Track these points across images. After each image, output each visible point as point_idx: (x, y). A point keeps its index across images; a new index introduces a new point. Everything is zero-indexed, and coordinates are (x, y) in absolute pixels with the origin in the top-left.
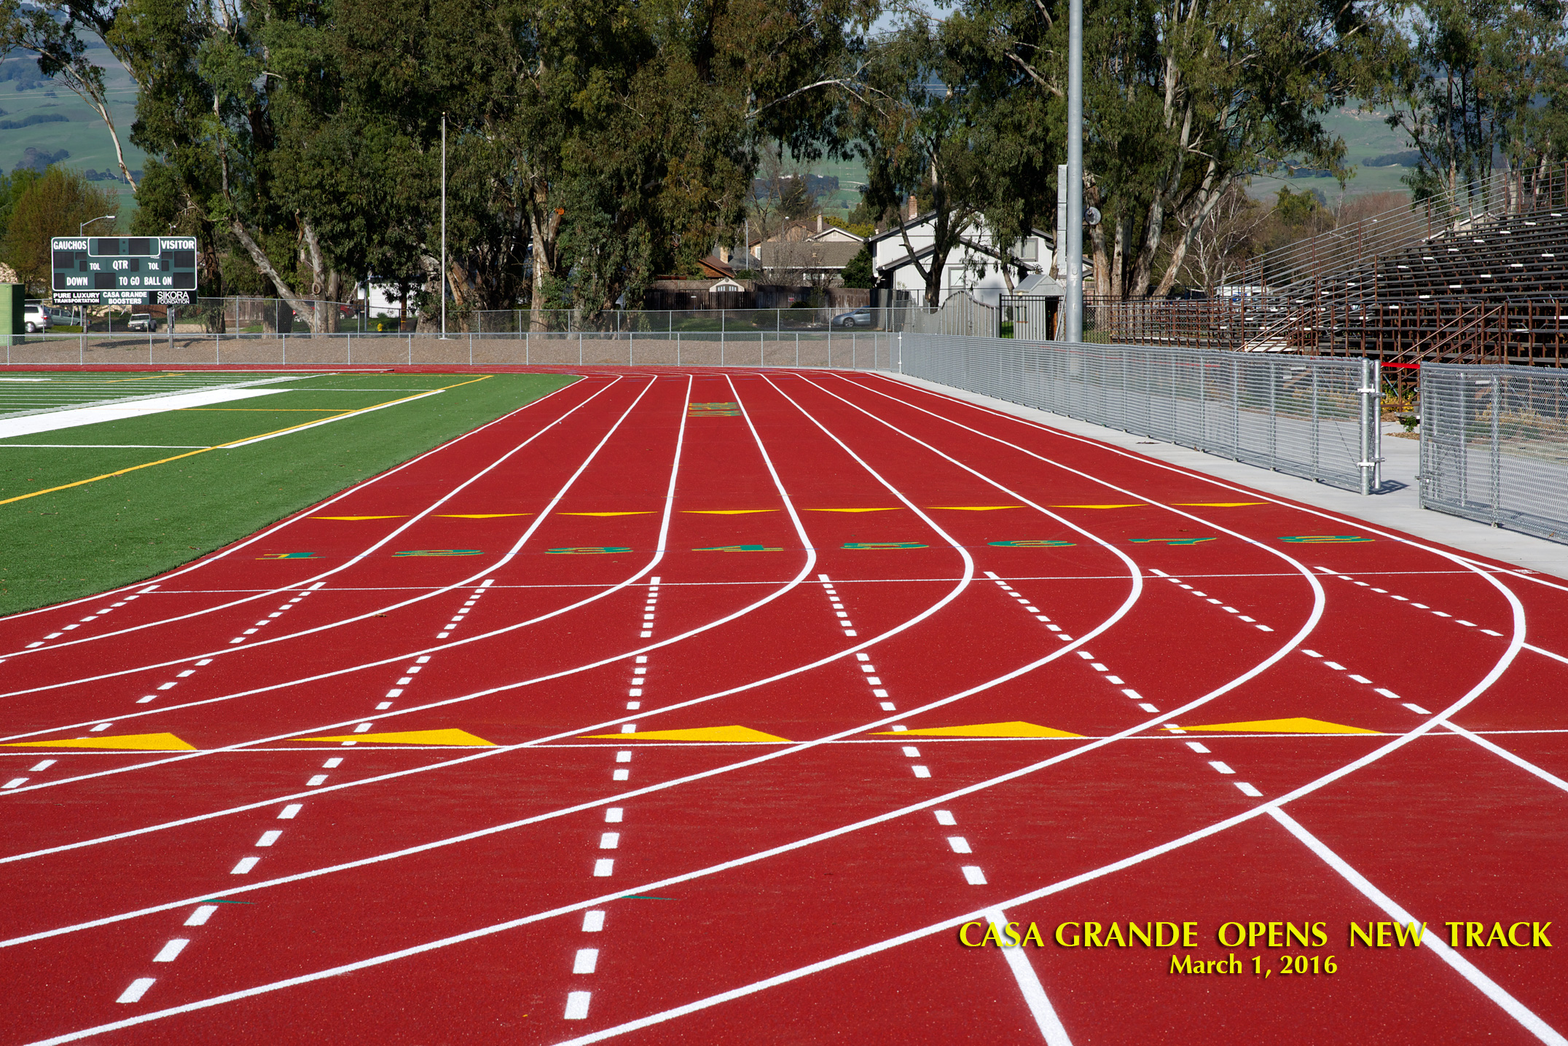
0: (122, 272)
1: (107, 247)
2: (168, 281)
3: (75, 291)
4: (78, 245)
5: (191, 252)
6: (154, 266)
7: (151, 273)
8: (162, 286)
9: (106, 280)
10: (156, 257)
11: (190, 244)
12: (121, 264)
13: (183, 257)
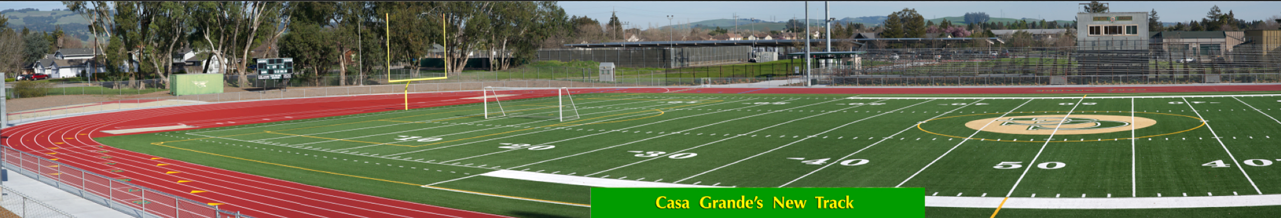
0: (275, 69)
1: (271, 62)
2: (286, 71)
3: (264, 75)
4: (264, 61)
5: (290, 63)
6: (283, 67)
7: (282, 69)
8: (285, 73)
9: (271, 72)
10: (283, 64)
11: (291, 60)
12: (274, 67)
13: (289, 64)
